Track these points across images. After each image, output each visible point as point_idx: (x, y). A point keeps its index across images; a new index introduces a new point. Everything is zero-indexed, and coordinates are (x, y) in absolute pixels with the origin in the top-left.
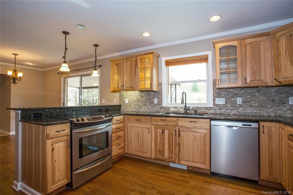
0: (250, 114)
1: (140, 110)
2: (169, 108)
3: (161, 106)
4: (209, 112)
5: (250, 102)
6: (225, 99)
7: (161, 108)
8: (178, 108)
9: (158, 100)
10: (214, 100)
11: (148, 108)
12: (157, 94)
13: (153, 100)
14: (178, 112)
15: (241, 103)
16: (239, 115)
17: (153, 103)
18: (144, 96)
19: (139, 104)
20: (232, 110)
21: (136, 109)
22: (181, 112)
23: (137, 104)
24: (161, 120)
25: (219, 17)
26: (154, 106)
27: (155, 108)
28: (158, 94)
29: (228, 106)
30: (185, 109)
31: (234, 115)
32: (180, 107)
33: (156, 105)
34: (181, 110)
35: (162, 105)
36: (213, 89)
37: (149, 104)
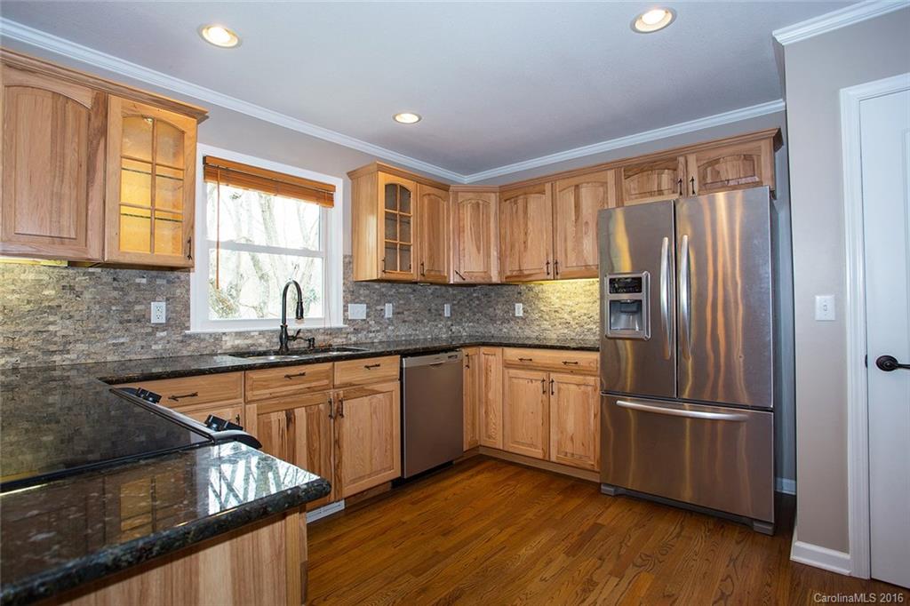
0: (403, 338)
1: (57, 358)
2: (217, 338)
3: (187, 332)
4: (335, 340)
5: (403, 313)
6: (367, 307)
7: (182, 341)
8: (252, 334)
9: (167, 310)
10: (345, 310)
11: (114, 345)
12: (165, 282)
13: (142, 307)
14: (252, 349)
15: (391, 316)
16: (388, 343)
17: (143, 318)
18: (86, 288)
19: (51, 328)
20: (378, 331)
21: (26, 358)
22: (260, 349)
23: (39, 327)
24: (288, 376)
25: (416, 119)
26: (148, 334)
27: (156, 343)
28: (168, 282)
29: (370, 323)
30: (281, 338)
31: (381, 342)
32: (257, 333)
33: (157, 327)
34: (262, 341)
35: (188, 328)
36: (344, 279)
37: (120, 326)
